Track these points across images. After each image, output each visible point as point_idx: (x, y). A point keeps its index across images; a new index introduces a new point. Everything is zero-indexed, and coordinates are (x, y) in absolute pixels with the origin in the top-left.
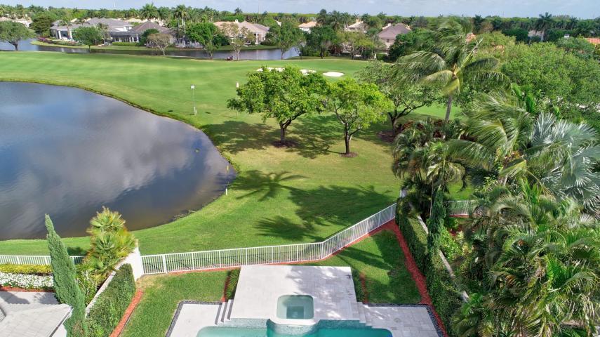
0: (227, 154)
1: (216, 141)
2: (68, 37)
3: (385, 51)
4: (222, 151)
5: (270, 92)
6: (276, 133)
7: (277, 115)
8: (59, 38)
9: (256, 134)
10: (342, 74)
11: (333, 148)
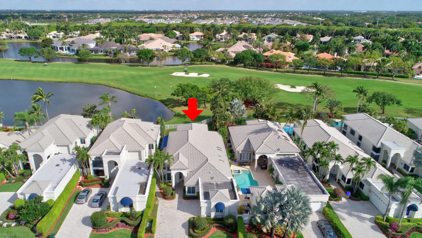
0: (171, 108)
1: (166, 105)
2: (63, 50)
3: (232, 59)
4: (169, 108)
5: (183, 91)
6: (184, 102)
7: (185, 97)
8: (58, 51)
9: (178, 103)
10: (209, 75)
11: (201, 106)
